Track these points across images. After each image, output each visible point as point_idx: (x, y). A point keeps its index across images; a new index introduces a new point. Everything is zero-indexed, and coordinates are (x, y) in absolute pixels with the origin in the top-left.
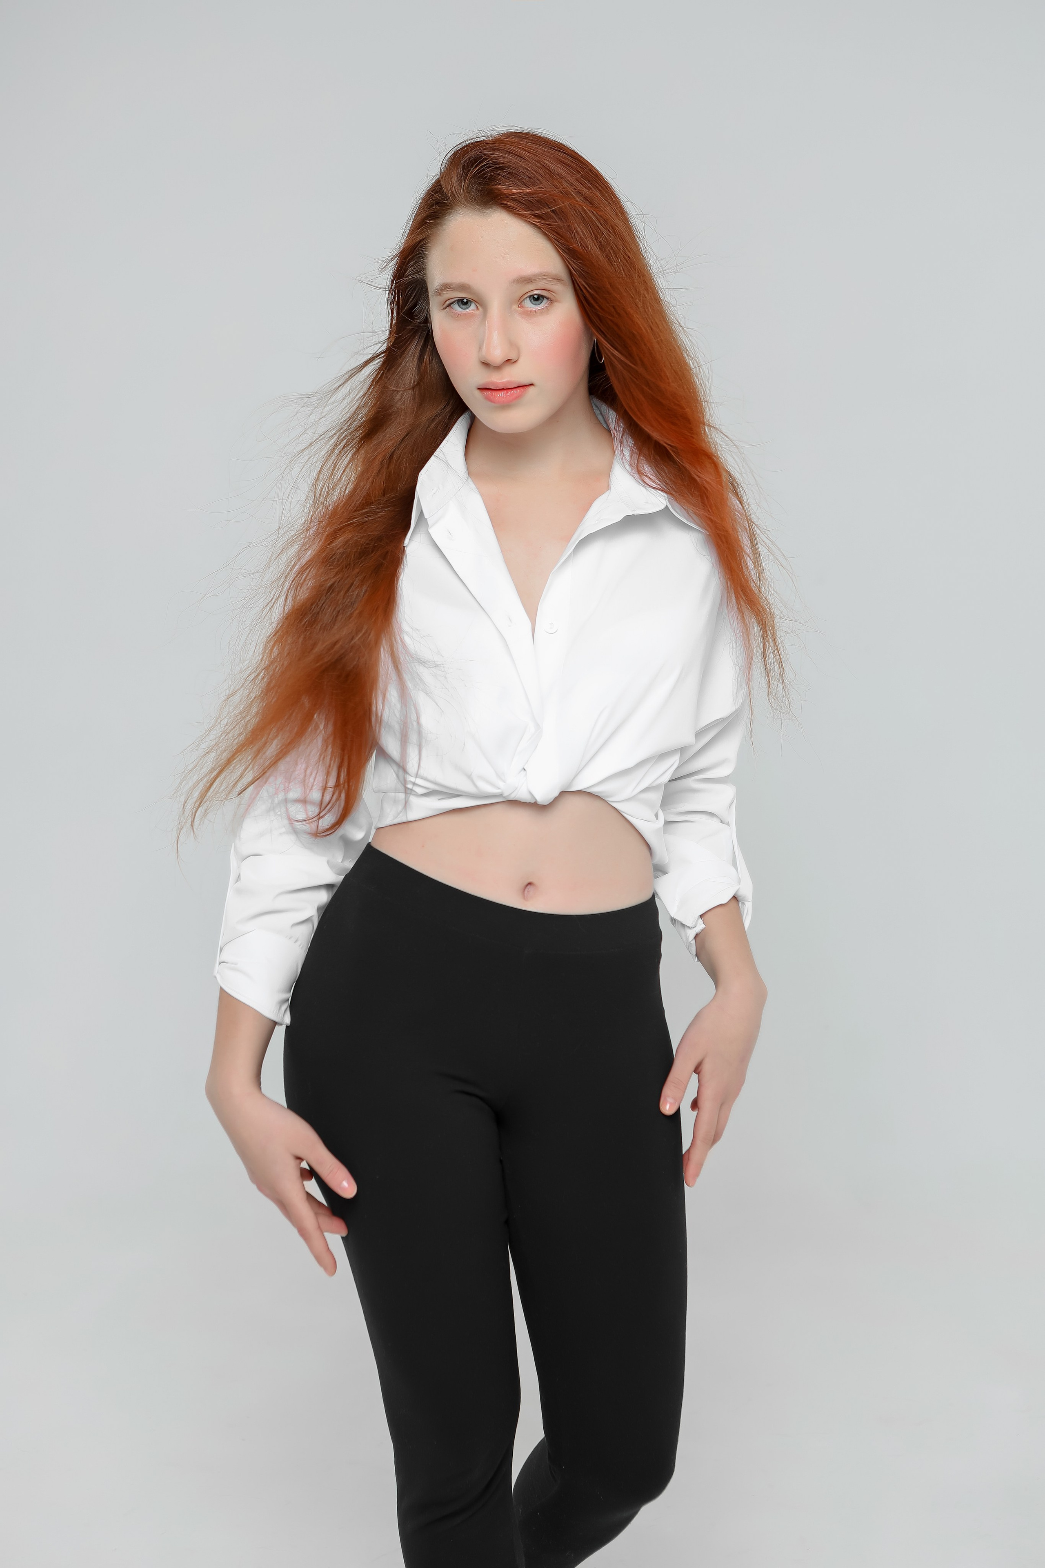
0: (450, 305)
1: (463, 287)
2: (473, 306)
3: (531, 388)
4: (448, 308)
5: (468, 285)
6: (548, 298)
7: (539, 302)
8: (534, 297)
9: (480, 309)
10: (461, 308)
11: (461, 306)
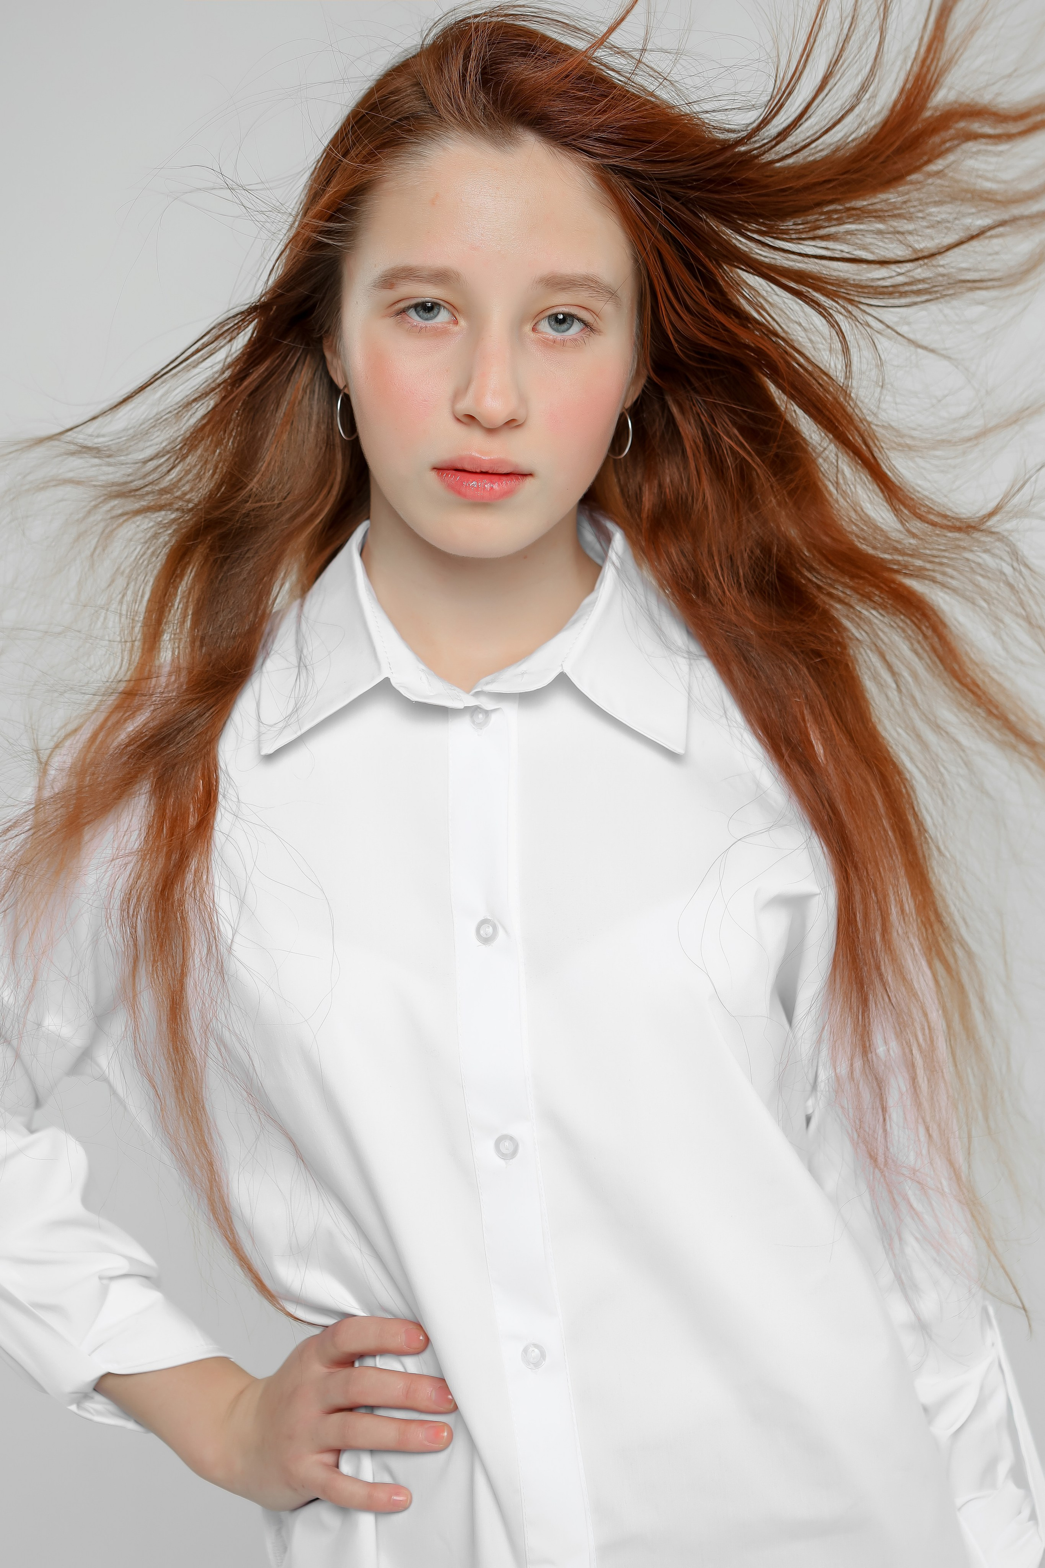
2: (444, 315)
3: (528, 480)
4: (398, 316)
6: (584, 323)
7: (565, 326)
8: (557, 318)
9: (462, 322)
11: (421, 314)
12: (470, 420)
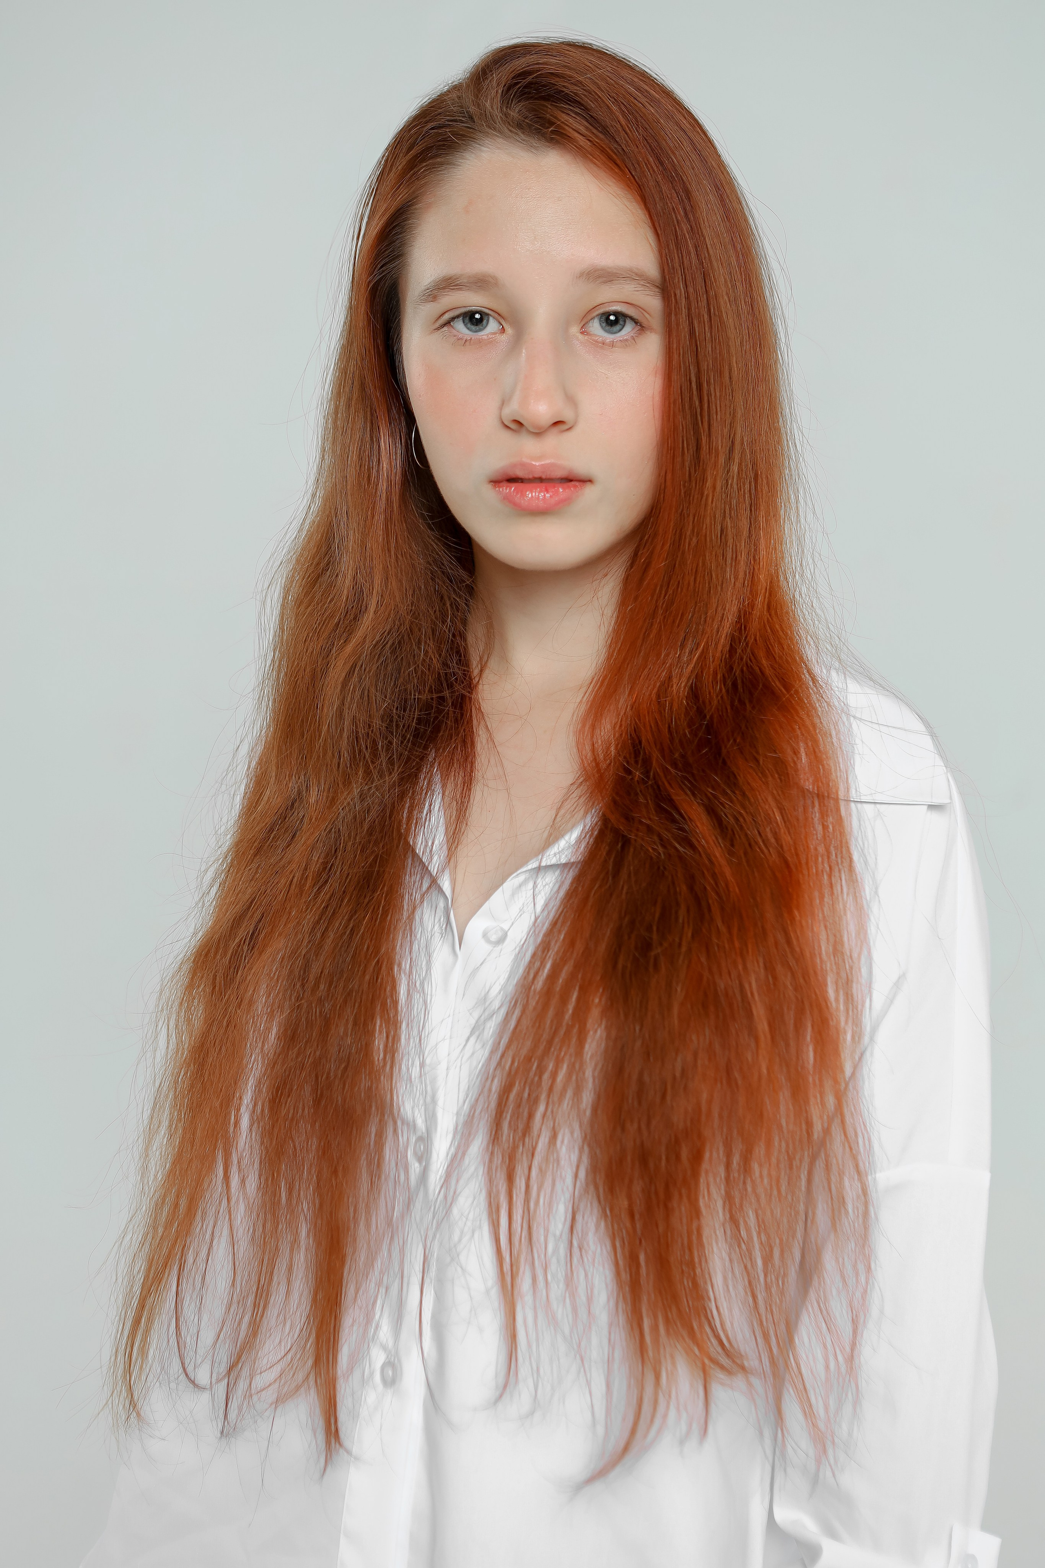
0: (448, 323)
1: (482, 282)
2: (492, 326)
3: (588, 484)
4: (445, 328)
5: (495, 278)
6: (636, 322)
7: (618, 327)
8: (608, 318)
9: (509, 330)
10: (468, 329)
11: (469, 325)
12: (517, 425)
